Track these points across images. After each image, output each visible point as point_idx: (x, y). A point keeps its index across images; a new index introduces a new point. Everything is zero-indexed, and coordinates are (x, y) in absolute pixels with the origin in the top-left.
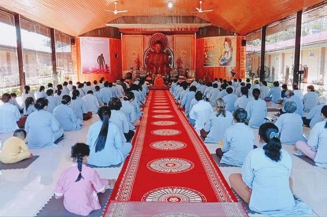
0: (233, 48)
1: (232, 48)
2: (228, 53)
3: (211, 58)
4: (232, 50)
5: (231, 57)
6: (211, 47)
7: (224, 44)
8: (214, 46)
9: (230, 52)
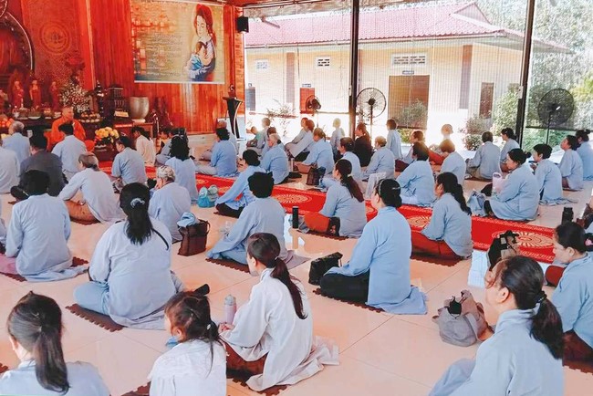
0: (217, 36)
1: (214, 35)
2: (206, 47)
3: (159, 57)
4: (214, 39)
5: (214, 60)
6: (159, 25)
7: (196, 22)
8: (167, 26)
9: (210, 45)
